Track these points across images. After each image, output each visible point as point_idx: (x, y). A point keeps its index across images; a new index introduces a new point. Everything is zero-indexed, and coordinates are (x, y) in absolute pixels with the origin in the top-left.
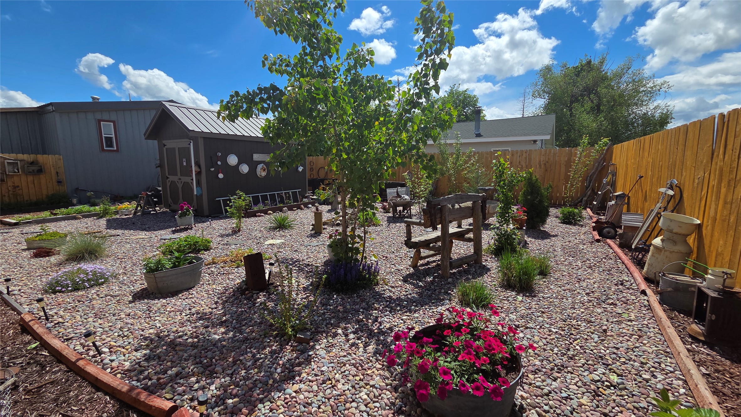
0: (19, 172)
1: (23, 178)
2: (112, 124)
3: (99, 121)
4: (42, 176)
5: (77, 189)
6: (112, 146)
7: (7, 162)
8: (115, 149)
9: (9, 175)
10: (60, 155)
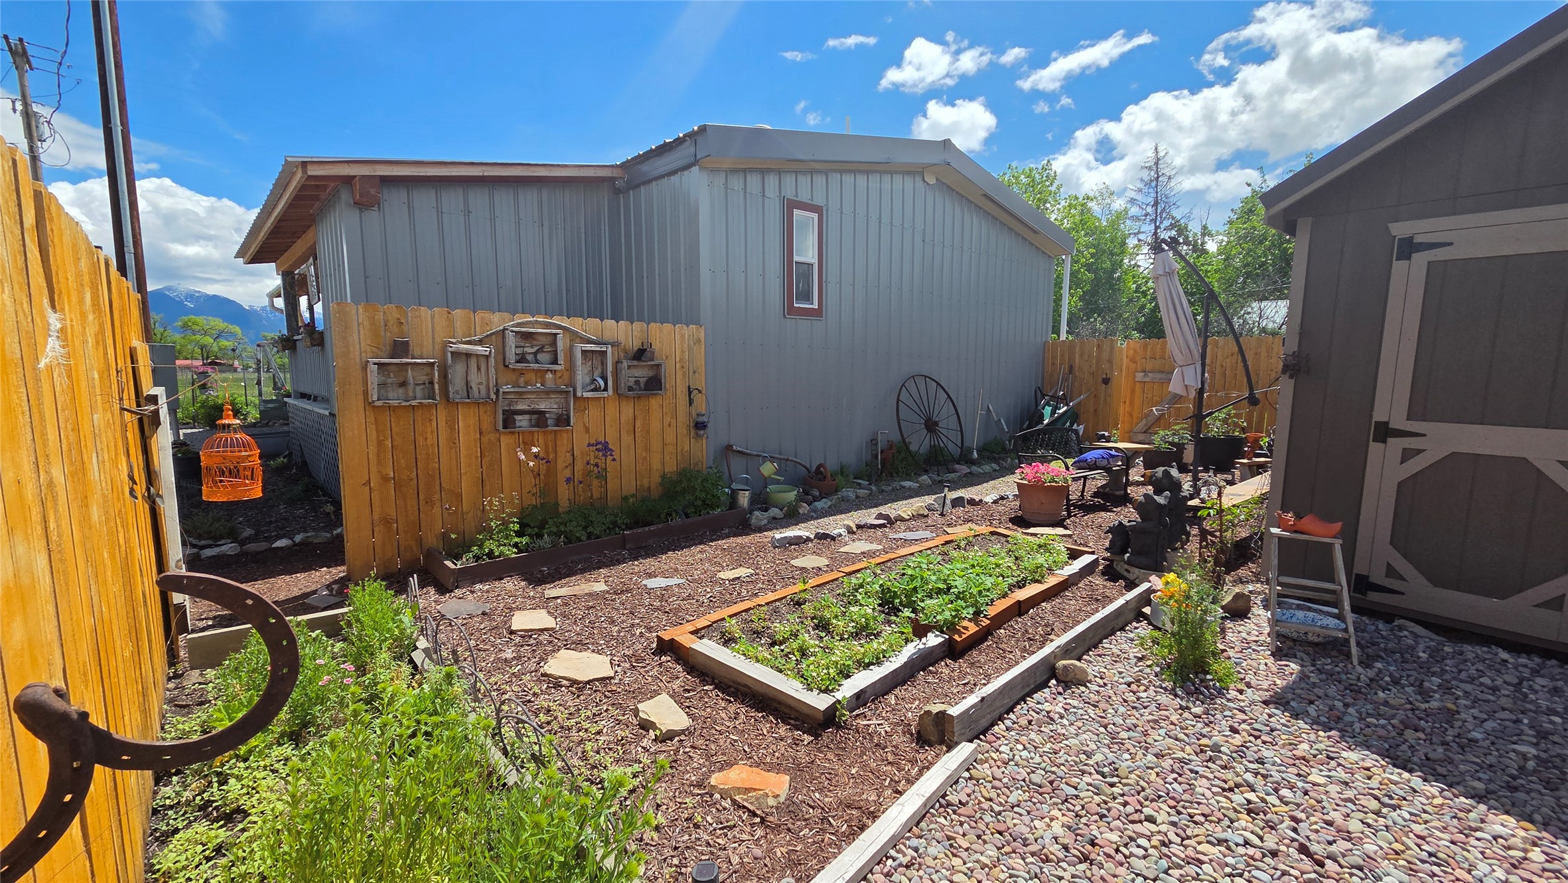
0: (606, 389)
1: (612, 409)
2: (815, 216)
3: (790, 205)
4: (654, 403)
5: (729, 448)
6: (807, 297)
7: (584, 352)
8: (816, 306)
9: (582, 397)
10: (698, 323)
